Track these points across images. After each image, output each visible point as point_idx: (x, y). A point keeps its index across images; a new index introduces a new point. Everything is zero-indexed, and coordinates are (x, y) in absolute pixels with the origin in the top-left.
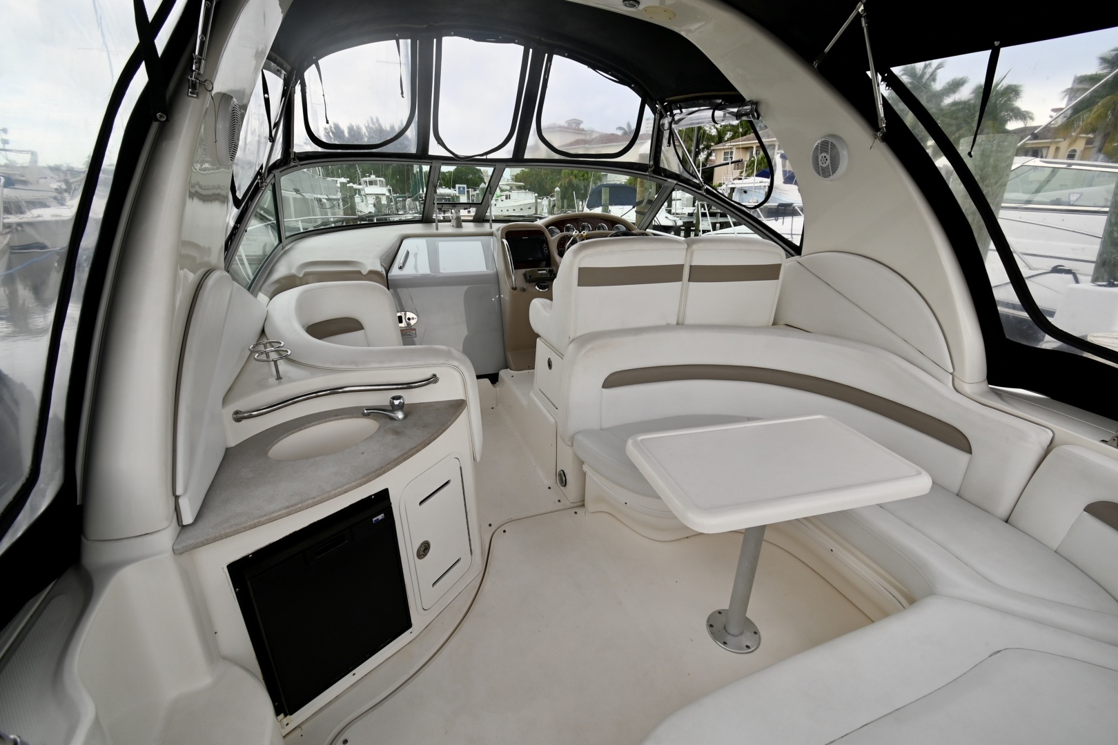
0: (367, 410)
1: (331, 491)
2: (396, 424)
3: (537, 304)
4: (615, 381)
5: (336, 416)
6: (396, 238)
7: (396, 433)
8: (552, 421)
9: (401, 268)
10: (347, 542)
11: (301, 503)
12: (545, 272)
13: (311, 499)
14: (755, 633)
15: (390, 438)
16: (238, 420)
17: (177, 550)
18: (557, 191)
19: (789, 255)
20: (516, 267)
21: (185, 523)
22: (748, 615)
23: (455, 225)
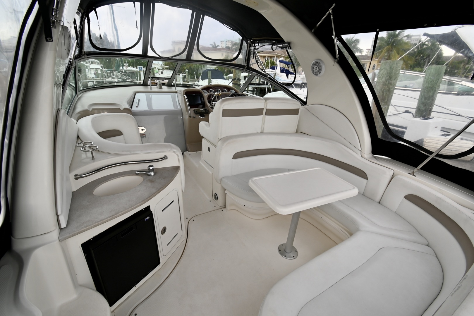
0: (137, 172)
1: (129, 208)
2: (151, 177)
3: (202, 125)
4: (237, 156)
5: (122, 175)
6: (133, 93)
7: (152, 181)
8: (211, 173)
9: (137, 107)
10: (134, 230)
11: (116, 214)
12: (203, 110)
13: (120, 212)
14: (296, 251)
15: (149, 184)
16: (77, 179)
17: (61, 239)
18: (187, 71)
19: (302, 105)
20: (191, 108)
21: (62, 227)
22: (293, 245)
23: (159, 87)
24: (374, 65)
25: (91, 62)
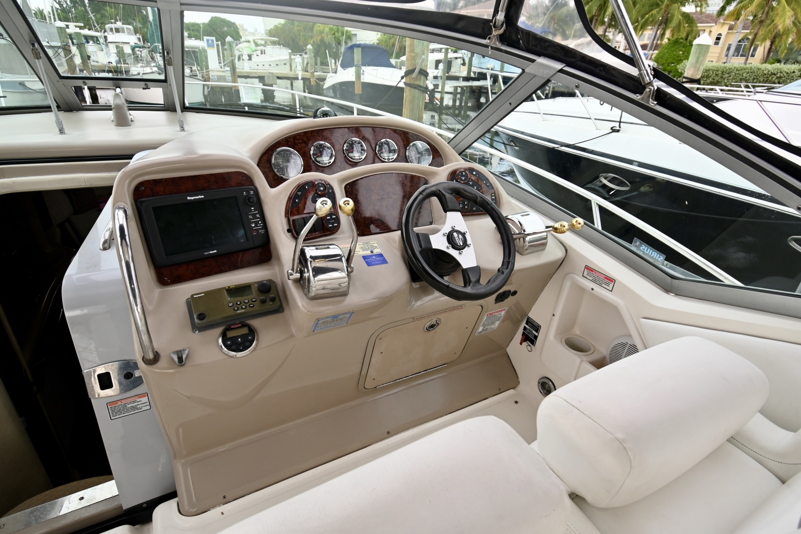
18: (309, 49)
24: (720, 34)
25: (116, 29)
